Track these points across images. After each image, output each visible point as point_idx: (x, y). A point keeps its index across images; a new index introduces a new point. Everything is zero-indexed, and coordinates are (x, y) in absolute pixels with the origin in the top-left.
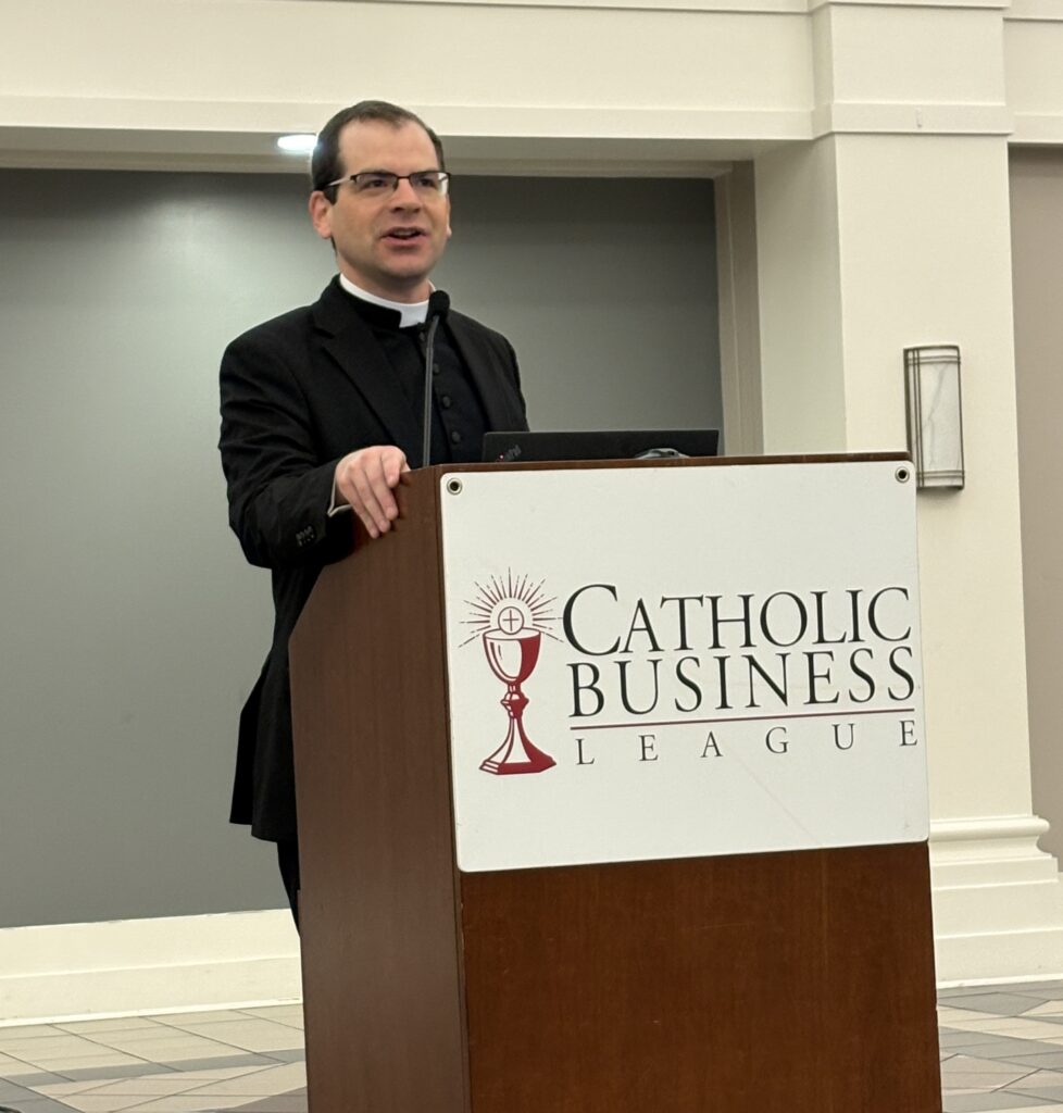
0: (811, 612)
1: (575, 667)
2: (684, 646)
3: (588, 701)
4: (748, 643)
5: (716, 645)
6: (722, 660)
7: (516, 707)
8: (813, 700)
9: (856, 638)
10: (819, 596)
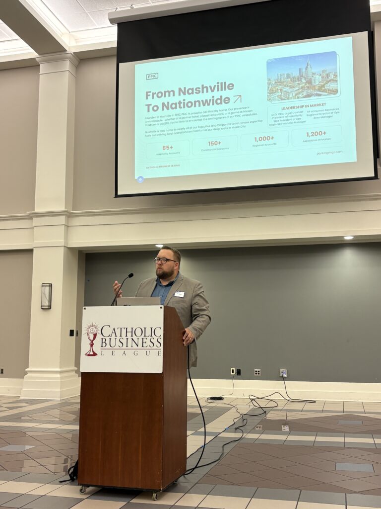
0: (143, 331)
1: (102, 339)
2: (121, 336)
3: (104, 344)
4: (132, 336)
5: (126, 336)
6: (127, 339)
7: (92, 345)
8: (143, 346)
9: (151, 336)
10: (145, 328)
